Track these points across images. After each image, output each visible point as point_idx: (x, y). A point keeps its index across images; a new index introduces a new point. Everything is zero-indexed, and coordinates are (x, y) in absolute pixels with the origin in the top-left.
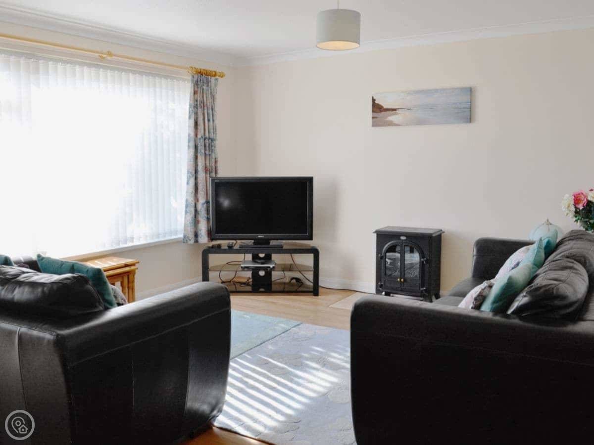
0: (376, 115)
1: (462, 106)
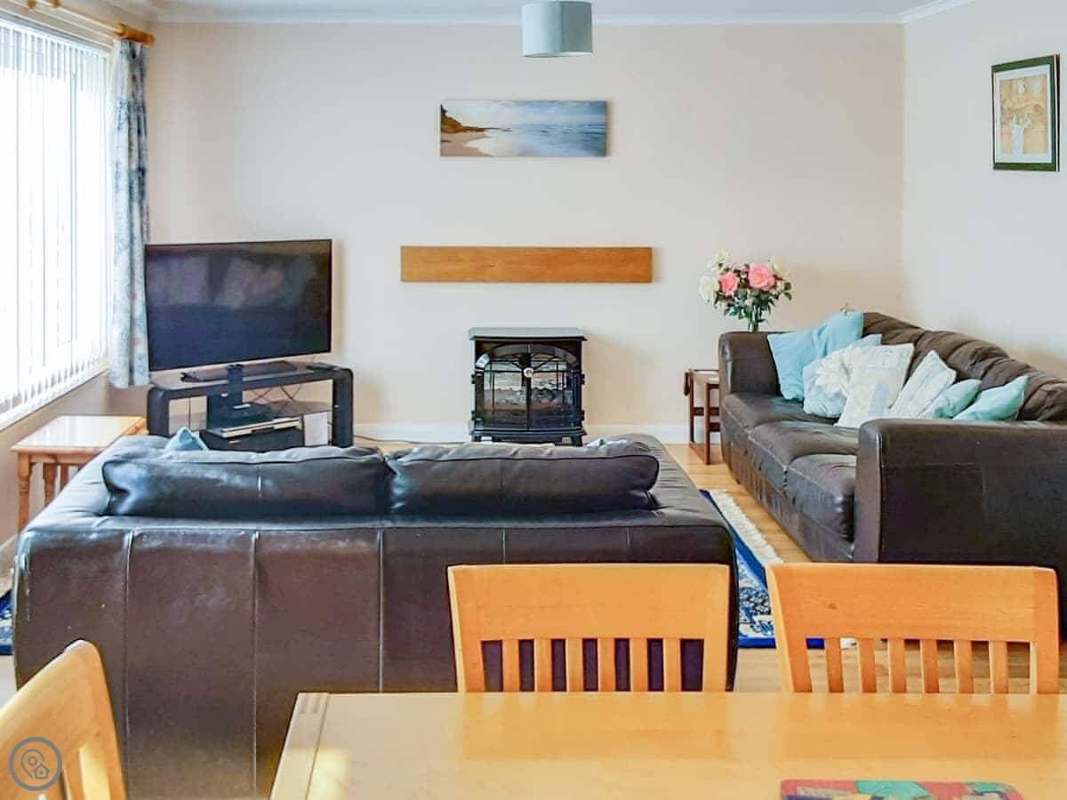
0: (447, 136)
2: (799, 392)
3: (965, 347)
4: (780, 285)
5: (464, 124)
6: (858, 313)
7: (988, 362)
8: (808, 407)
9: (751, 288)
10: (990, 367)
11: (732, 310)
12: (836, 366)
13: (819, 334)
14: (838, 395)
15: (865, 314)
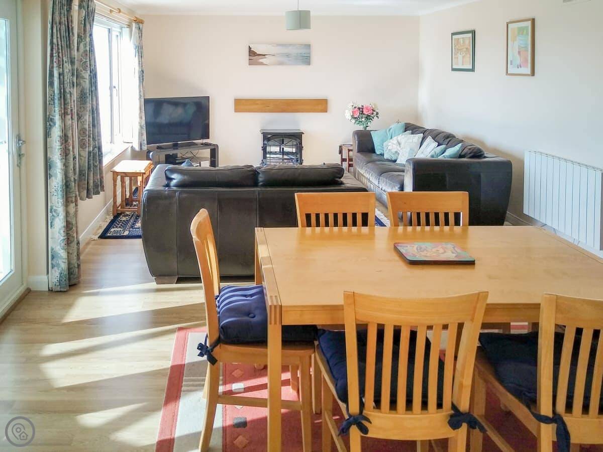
0: (251, 58)
1: (306, 55)
2: (382, 152)
3: (441, 135)
4: (375, 113)
5: (258, 53)
6: (403, 123)
7: (448, 140)
8: (386, 156)
9: (364, 114)
10: (450, 141)
11: (357, 122)
12: (395, 142)
13: (389, 130)
14: (396, 152)
15: (406, 123)
